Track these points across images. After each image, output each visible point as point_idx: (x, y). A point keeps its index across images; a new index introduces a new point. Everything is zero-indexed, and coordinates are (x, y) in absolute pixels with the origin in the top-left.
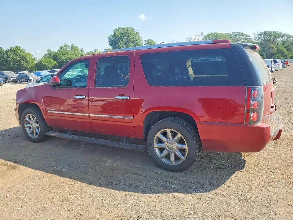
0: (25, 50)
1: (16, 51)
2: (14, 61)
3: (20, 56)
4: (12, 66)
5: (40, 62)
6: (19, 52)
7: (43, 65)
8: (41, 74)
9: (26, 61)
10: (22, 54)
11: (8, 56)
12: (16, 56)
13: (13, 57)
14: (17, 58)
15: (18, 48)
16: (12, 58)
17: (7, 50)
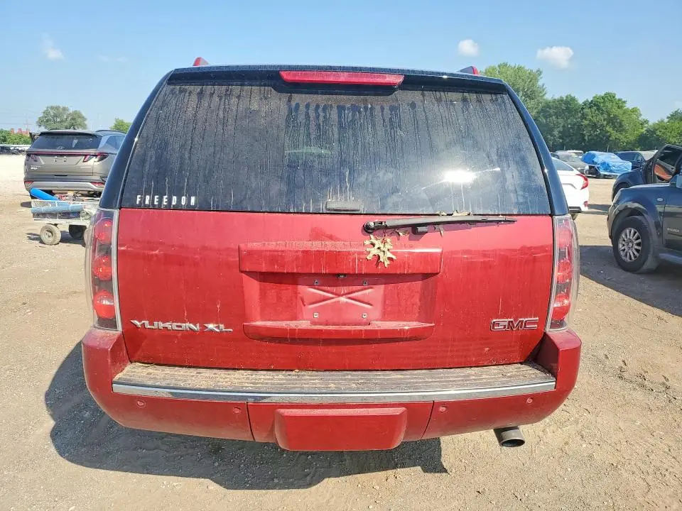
0: (624, 102)
1: (602, 105)
2: (594, 126)
3: (609, 115)
4: (586, 138)
5: (652, 132)
6: (610, 106)
7: (658, 139)
8: (595, 160)
9: (619, 127)
10: (615, 111)
11: (584, 117)
12: (600, 117)
13: (592, 117)
14: (600, 119)
15: (609, 97)
16: (590, 120)
17: (585, 104)
